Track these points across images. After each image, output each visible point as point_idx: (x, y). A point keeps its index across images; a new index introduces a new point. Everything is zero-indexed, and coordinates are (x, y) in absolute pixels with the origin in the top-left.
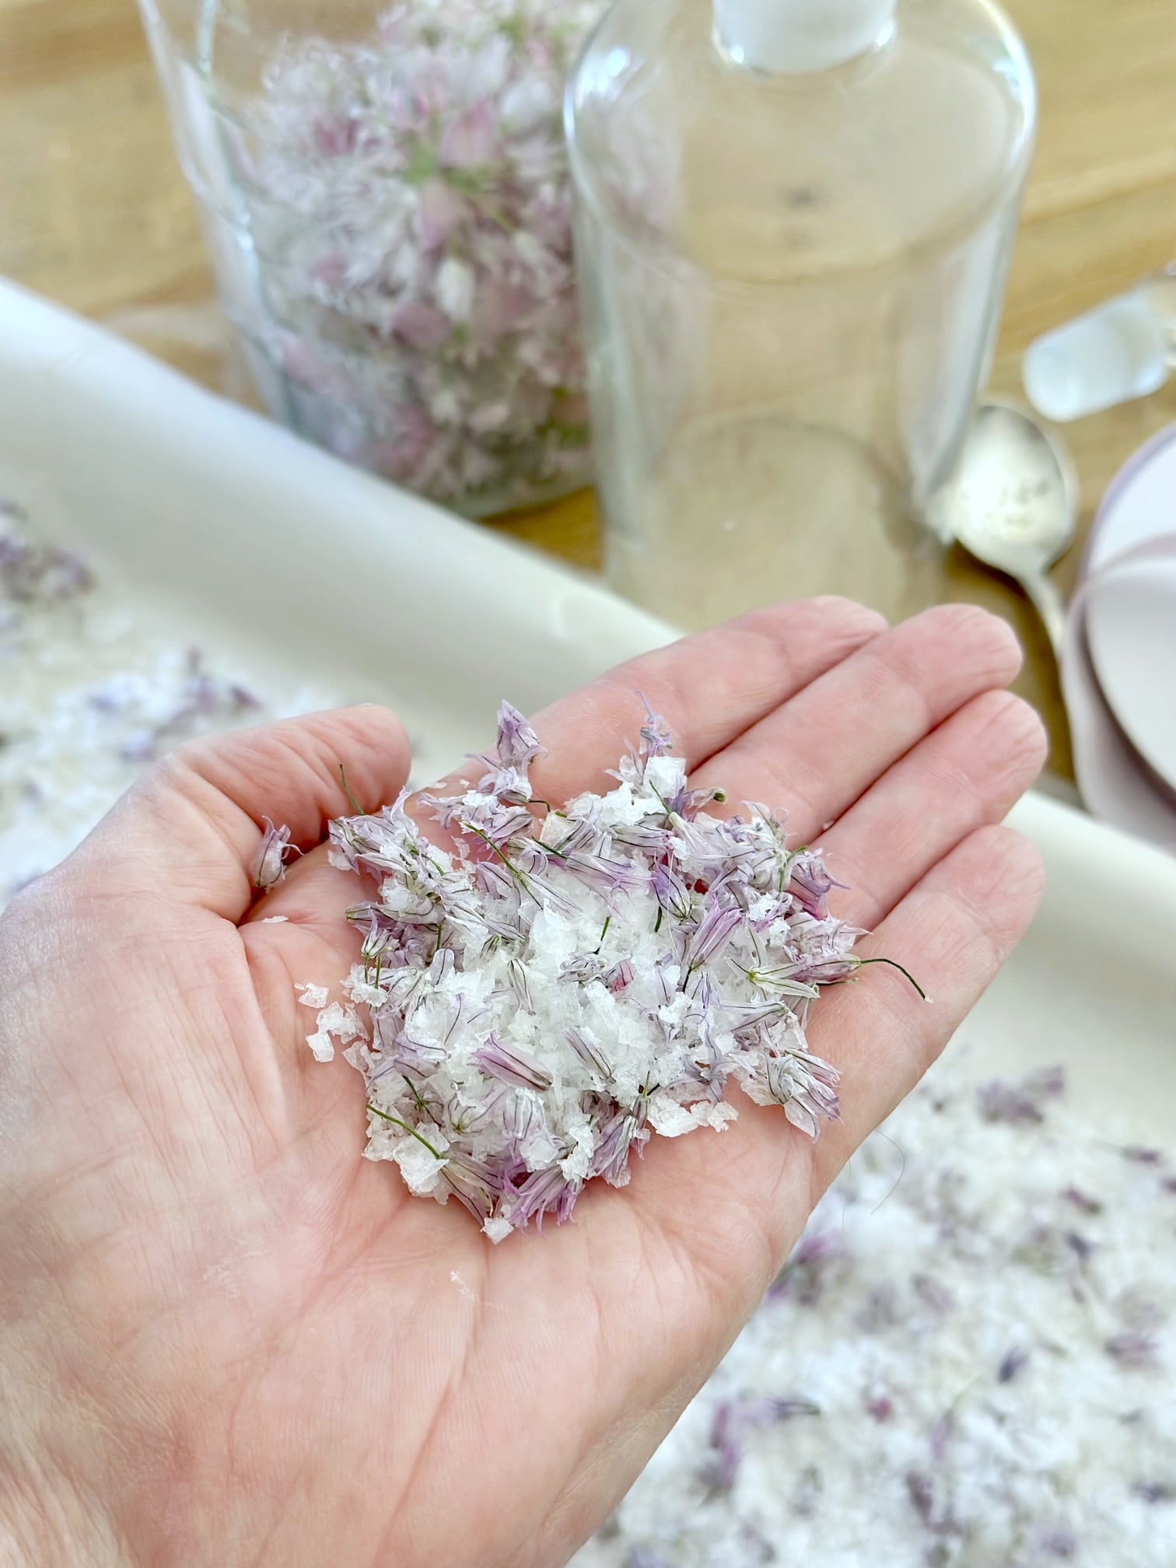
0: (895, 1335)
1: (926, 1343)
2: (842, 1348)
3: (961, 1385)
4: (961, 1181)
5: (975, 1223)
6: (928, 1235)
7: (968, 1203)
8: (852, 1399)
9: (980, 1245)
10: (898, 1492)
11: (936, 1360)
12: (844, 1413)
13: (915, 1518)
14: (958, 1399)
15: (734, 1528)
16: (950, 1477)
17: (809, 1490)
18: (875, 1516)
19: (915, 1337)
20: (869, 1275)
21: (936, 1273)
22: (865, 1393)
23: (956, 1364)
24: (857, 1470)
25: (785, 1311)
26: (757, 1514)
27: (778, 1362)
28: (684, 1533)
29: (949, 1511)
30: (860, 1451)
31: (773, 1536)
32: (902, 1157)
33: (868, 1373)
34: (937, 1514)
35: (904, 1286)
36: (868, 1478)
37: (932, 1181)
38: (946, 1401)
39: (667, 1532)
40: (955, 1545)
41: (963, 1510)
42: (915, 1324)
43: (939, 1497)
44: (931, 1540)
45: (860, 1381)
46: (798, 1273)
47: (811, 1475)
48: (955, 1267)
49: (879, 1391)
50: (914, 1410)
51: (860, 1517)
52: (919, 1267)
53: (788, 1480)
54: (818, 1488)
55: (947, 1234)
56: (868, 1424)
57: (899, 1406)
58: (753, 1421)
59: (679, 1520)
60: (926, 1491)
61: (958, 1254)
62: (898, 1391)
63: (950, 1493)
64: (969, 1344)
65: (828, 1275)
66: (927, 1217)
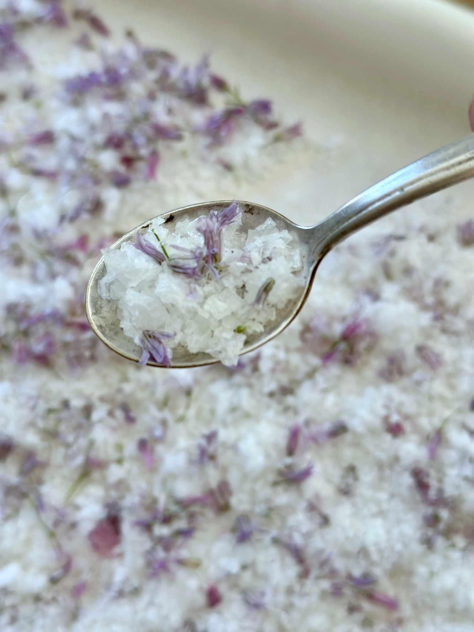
0: (405, 382)
1: (425, 387)
2: (371, 391)
3: (447, 413)
4: (447, 284)
5: (456, 310)
6: (426, 319)
7: (451, 298)
8: (377, 423)
9: (459, 324)
10: (408, 480)
11: (431, 398)
12: (372, 432)
13: (418, 497)
14: (446, 421)
15: (303, 505)
16: (441, 470)
17: (350, 481)
18: (392, 496)
19: (418, 383)
20: (387, 345)
21: (430, 343)
22: (386, 419)
23: (442, 398)
24: (380, 466)
25: (334, 369)
26: (317, 497)
27: (331, 400)
28: (271, 509)
29: (440, 491)
30: (382, 456)
31: (327, 509)
32: (408, 271)
33: (386, 407)
34: (432, 494)
35: (410, 350)
36: (387, 472)
37: (428, 285)
38: (437, 422)
39: (260, 509)
40: (444, 514)
41: (450, 491)
42: (417, 376)
43: (433, 482)
44: (430, 511)
45: (383, 412)
46: (343, 346)
47: (351, 470)
48: (443, 338)
49: (395, 418)
50: (417, 429)
51: (383, 496)
52: (419, 340)
53: (336, 474)
54: (356, 479)
55: (438, 318)
56: (388, 437)
57: (407, 426)
58: (314, 439)
59: (268, 500)
60: (426, 480)
61: (444, 331)
62: (407, 417)
63: (440, 481)
64: (452, 387)
65: (362, 346)
66: (425, 308)
